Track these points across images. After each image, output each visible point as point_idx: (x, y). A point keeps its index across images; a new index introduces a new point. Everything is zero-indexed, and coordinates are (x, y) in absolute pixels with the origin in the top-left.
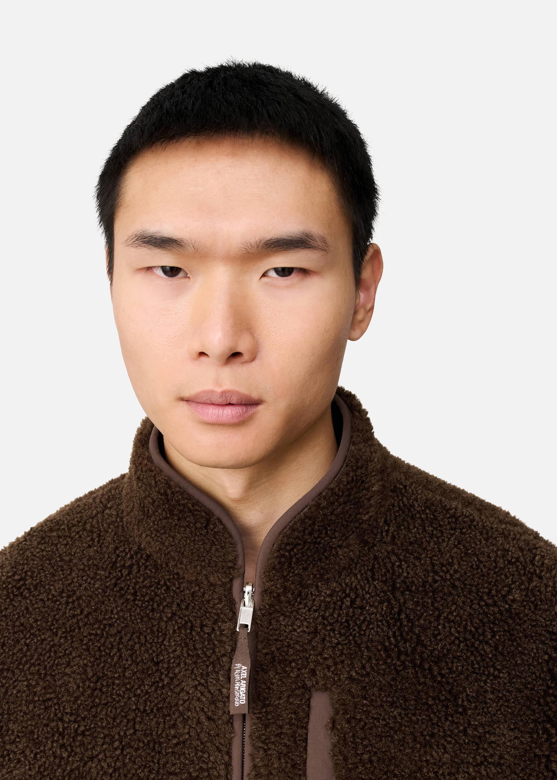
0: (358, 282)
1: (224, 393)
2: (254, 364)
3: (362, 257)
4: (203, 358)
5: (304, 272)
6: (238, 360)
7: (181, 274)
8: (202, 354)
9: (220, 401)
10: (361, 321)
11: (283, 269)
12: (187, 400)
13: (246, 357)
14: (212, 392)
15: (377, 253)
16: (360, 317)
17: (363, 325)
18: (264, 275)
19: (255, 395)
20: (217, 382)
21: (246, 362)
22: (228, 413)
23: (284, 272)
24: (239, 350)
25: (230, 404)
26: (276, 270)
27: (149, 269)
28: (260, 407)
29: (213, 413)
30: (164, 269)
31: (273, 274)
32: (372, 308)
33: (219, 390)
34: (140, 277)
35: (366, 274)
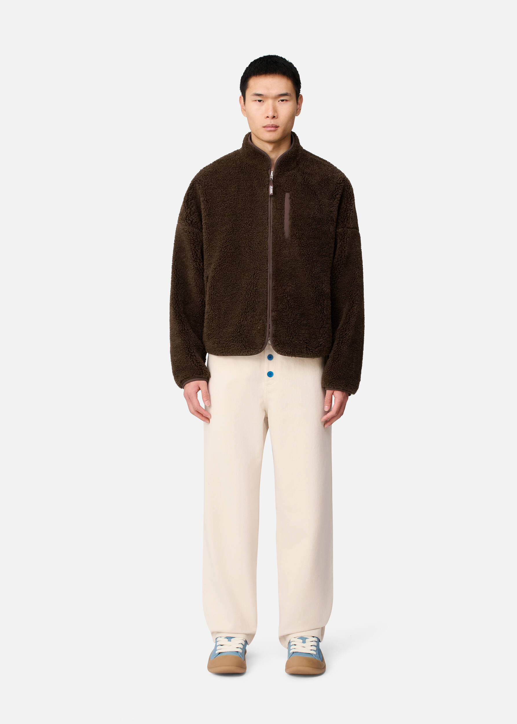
0: (297, 103)
1: (272, 124)
2: (277, 119)
3: (298, 98)
4: (268, 118)
5: (286, 100)
6: (274, 118)
7: (262, 101)
8: (268, 117)
9: (271, 126)
10: (298, 112)
11: (282, 100)
12: (264, 127)
13: (276, 117)
14: (269, 124)
15: (302, 96)
16: (298, 111)
17: (299, 113)
18: (279, 101)
19: (278, 125)
20: (271, 122)
21: (276, 119)
22: (273, 129)
23: (282, 101)
24: (275, 116)
25: (273, 127)
26: (281, 100)
27: (256, 100)
28: (279, 128)
29: (269, 129)
30: (258, 100)
31: (280, 101)
32: (301, 109)
33: (271, 124)
34: (254, 102)
35: (299, 101)
